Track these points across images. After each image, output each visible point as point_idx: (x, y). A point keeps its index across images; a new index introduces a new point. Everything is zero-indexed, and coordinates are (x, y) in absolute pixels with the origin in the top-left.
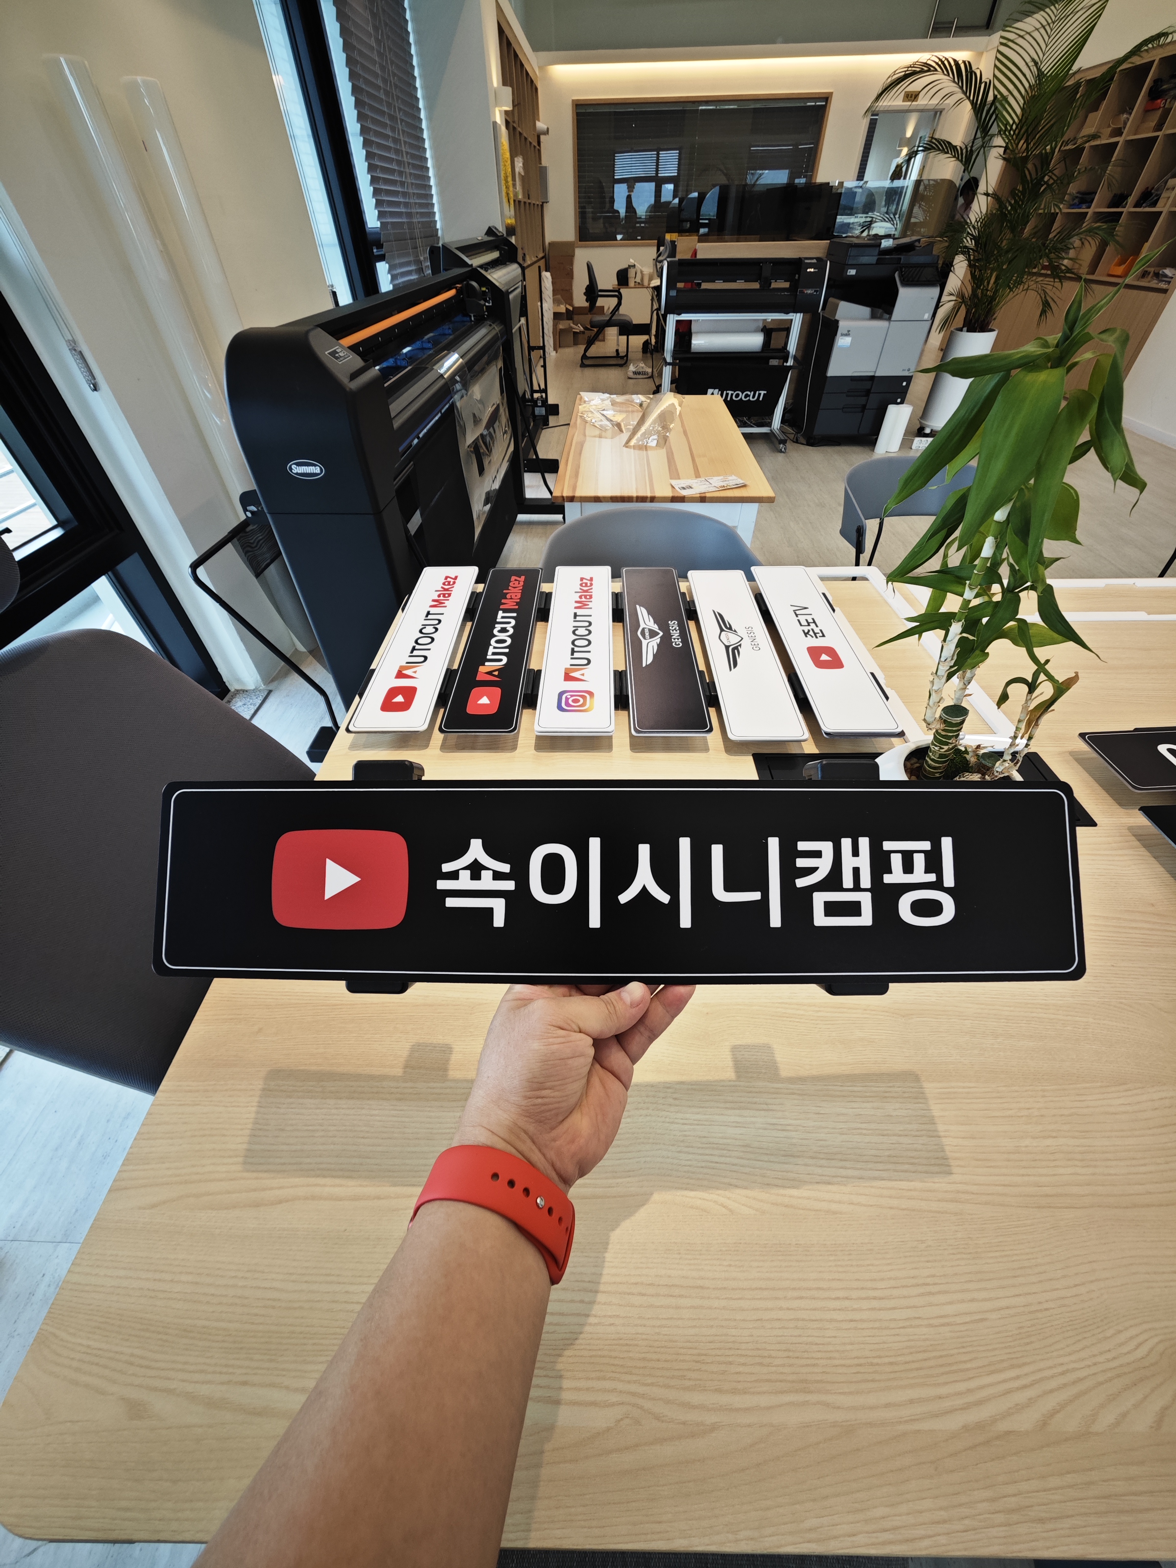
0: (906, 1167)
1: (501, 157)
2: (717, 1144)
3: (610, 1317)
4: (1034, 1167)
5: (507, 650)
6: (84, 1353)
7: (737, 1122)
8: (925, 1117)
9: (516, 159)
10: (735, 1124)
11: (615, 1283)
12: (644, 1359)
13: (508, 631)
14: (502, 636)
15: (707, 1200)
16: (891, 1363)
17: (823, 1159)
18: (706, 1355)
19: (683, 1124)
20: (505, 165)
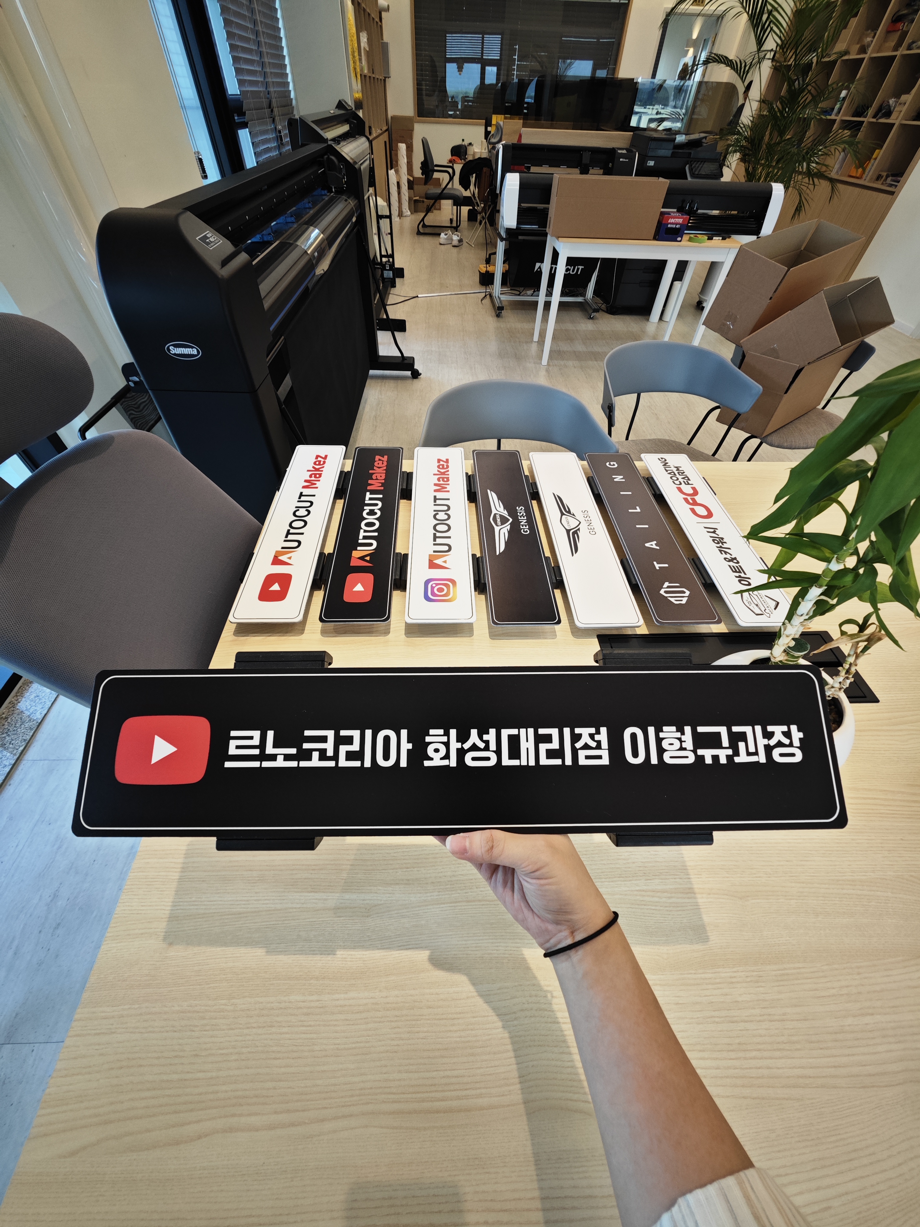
0: (754, 1054)
1: (348, 32)
4: (857, 1047)
5: (376, 534)
8: (766, 1000)
9: (361, 34)
11: (514, 1200)
13: (376, 513)
14: (371, 519)
20: (352, 40)
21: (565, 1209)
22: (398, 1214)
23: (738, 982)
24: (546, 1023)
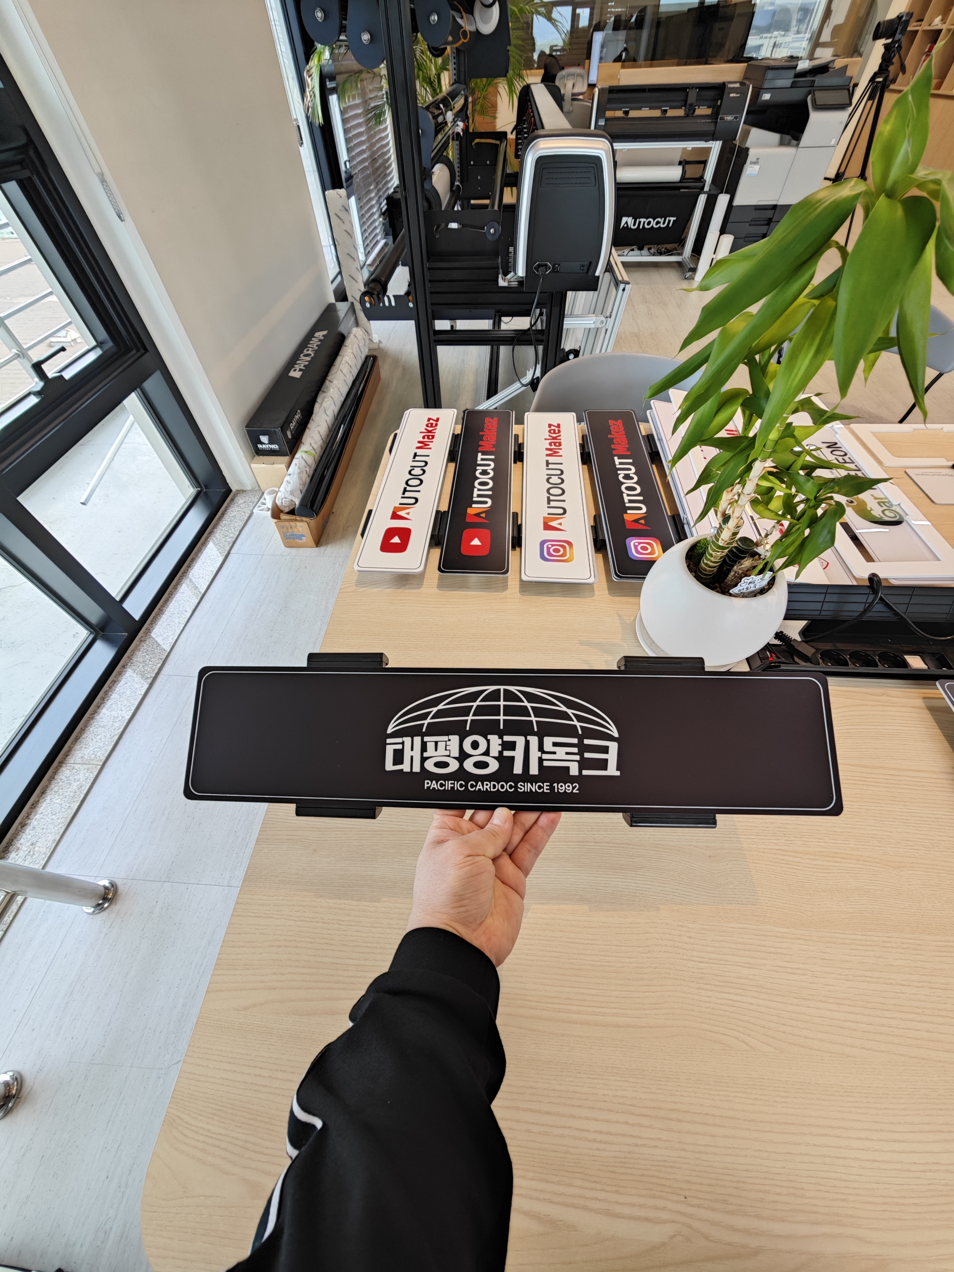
2: (733, 983)
3: (653, 1139)
5: (490, 493)
6: (206, 1136)
7: (749, 963)
8: (925, 968)
10: (747, 965)
11: (654, 1108)
12: (688, 1182)
13: (489, 474)
14: (484, 478)
15: (729, 1036)
16: (916, 1204)
17: (832, 1003)
18: (744, 1182)
19: (700, 962)
21: (706, 1124)
22: (540, 1101)
23: (892, 947)
24: (681, 959)
